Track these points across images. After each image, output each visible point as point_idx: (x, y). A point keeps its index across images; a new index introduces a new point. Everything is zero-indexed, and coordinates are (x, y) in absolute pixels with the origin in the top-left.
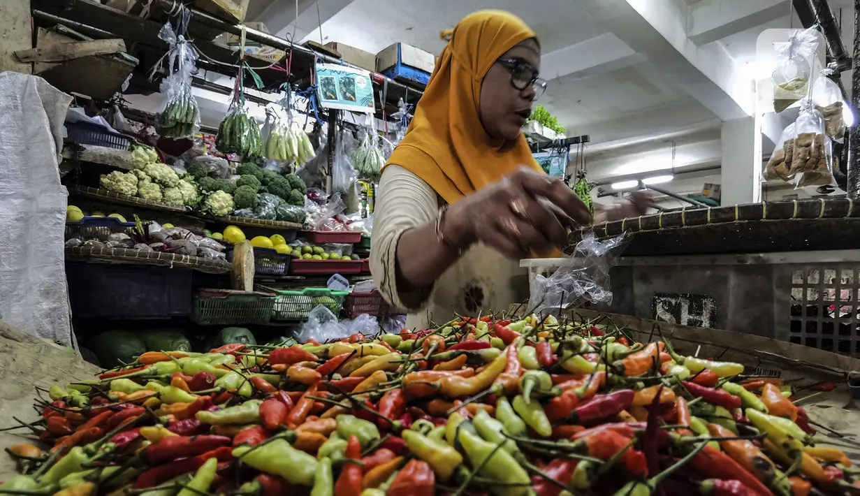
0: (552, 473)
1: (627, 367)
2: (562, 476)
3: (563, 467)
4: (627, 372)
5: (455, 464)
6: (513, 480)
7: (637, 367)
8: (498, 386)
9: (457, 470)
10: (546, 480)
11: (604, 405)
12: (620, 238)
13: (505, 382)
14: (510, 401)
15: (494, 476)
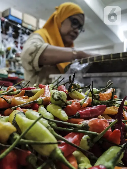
0: (70, 140)
1: (101, 96)
2: (75, 142)
3: (76, 137)
4: (100, 99)
5: (12, 132)
6: (46, 141)
7: (105, 97)
8: (40, 99)
9: (12, 135)
10: (67, 143)
11: (92, 111)
12: (87, 64)
13: (44, 98)
14: (45, 107)
15: (34, 139)
